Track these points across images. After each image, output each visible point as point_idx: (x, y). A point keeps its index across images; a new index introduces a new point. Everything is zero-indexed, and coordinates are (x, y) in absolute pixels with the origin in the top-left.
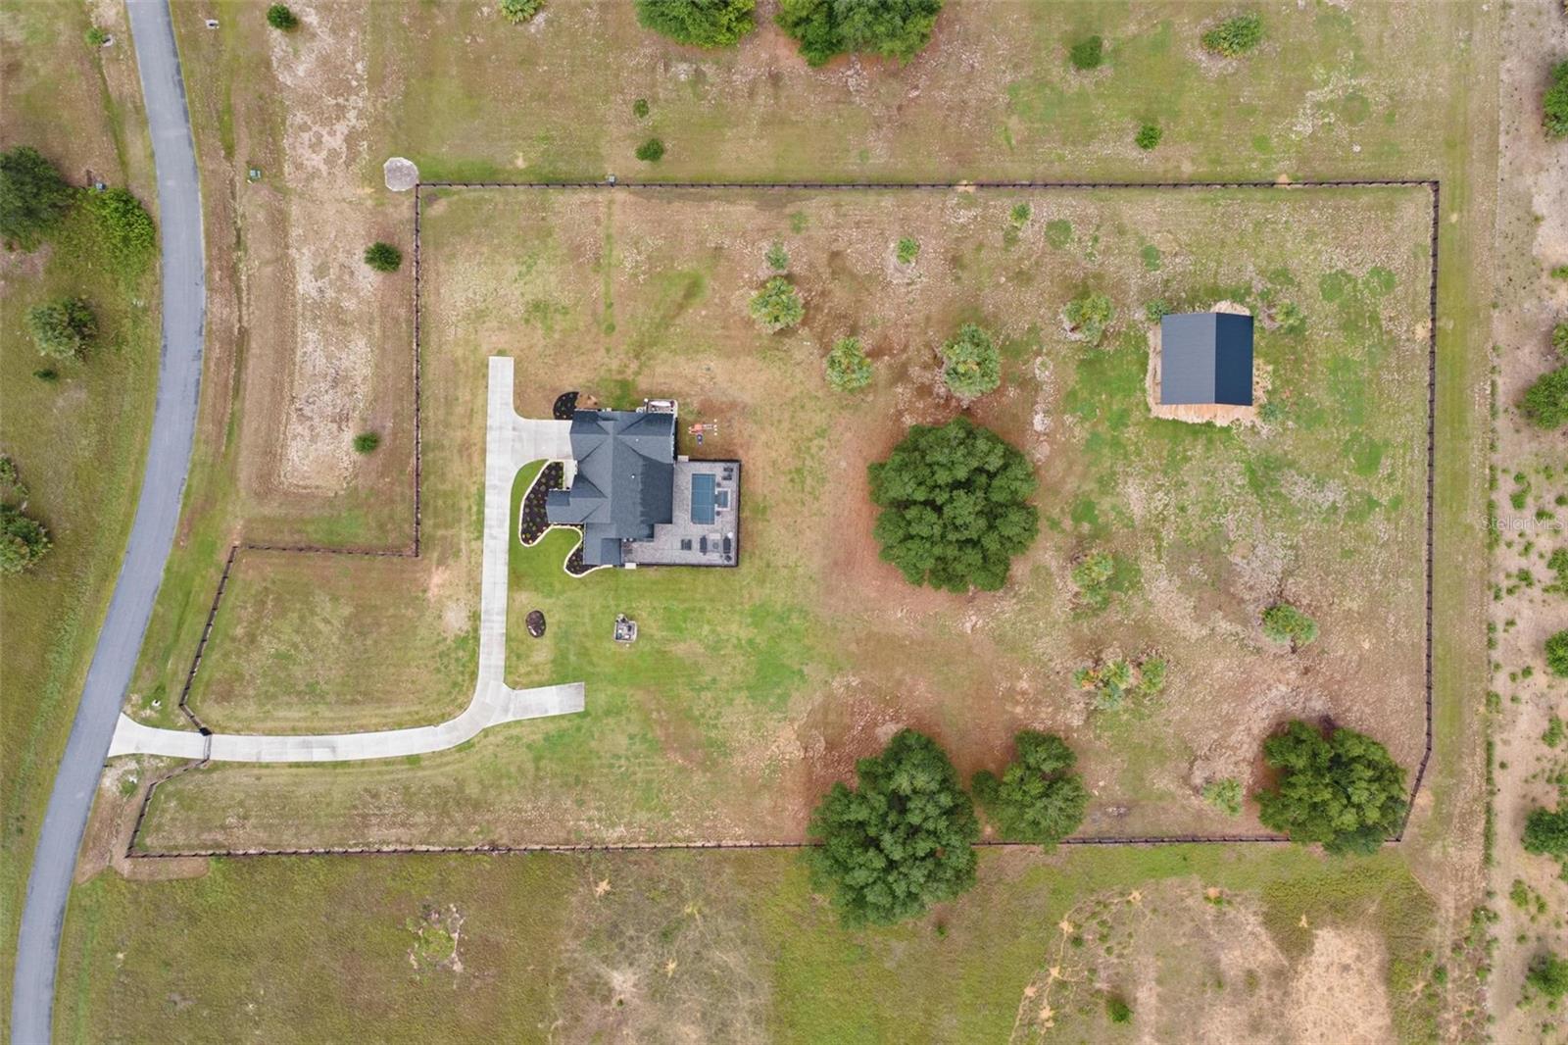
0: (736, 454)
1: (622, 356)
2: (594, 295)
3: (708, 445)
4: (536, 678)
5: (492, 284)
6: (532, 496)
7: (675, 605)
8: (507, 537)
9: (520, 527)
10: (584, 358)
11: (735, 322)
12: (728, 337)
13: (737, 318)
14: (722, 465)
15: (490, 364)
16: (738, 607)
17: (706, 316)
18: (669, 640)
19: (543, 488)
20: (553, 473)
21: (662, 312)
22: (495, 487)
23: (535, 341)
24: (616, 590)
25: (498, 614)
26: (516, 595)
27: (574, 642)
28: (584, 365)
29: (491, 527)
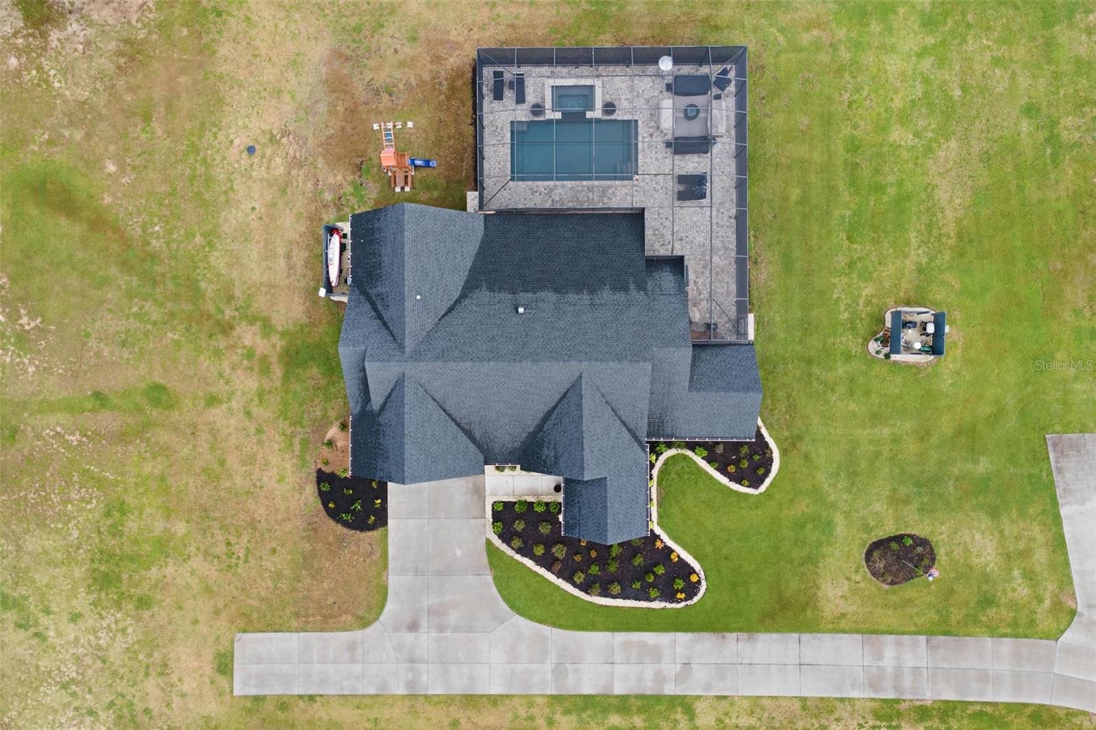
0: (459, 74)
1: (226, 365)
2: (74, 439)
3: (438, 142)
4: (1041, 556)
5: (52, 695)
6: (579, 578)
7: (843, 210)
8: (682, 637)
9: (657, 605)
10: (233, 461)
11: (130, 89)
12: (169, 107)
13: (121, 83)
14: (488, 104)
15: (253, 691)
16: (845, 54)
17: (122, 165)
18: (930, 226)
19: (559, 551)
20: (519, 526)
21: (114, 271)
22: (559, 672)
23: (193, 581)
24: (810, 361)
25: (879, 656)
26: (828, 611)
27: (941, 463)
28: (251, 460)
29: (660, 678)
